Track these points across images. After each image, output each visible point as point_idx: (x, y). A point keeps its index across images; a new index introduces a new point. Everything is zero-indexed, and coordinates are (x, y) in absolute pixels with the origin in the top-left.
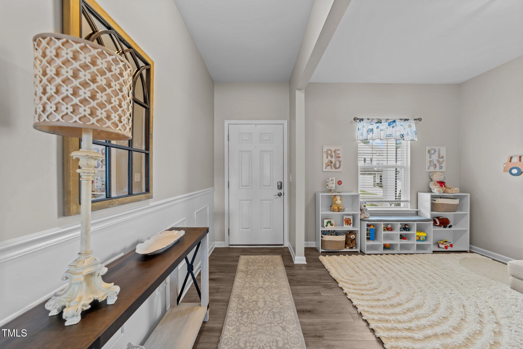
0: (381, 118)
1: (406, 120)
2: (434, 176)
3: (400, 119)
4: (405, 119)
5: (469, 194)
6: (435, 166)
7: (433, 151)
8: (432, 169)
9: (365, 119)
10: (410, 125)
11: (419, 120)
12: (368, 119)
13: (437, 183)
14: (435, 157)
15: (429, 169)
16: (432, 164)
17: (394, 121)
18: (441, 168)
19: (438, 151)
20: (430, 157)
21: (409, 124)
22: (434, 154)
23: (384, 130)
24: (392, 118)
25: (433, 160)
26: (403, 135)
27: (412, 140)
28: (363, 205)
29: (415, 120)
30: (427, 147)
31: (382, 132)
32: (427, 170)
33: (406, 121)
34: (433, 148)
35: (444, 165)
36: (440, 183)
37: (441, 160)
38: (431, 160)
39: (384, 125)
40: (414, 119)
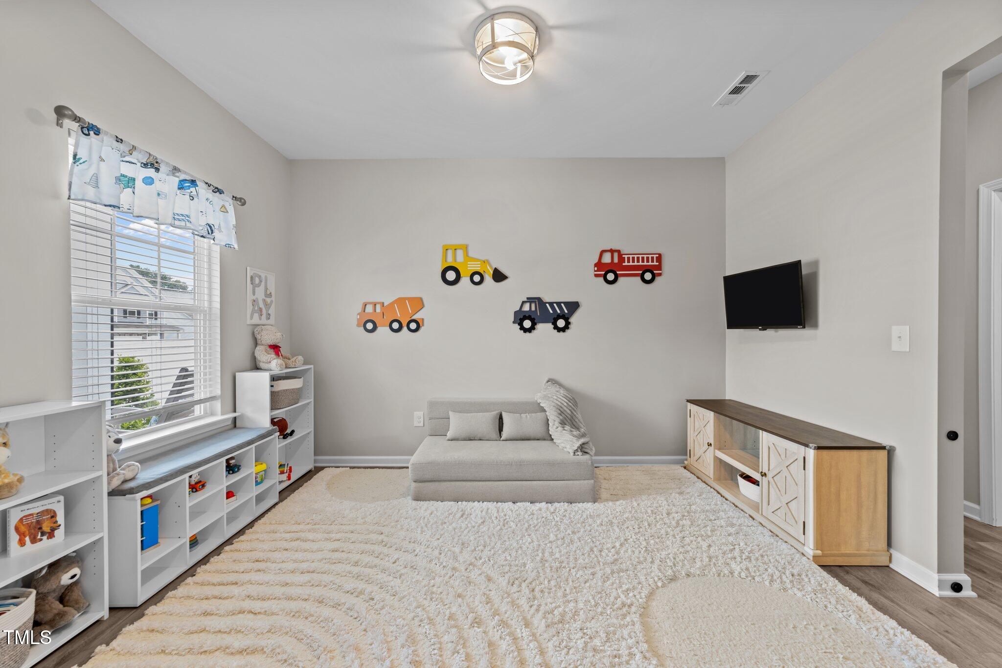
0: (160, 157)
1: (218, 190)
2: (264, 333)
3: (206, 181)
4: (217, 188)
5: (312, 366)
6: (260, 313)
7: (257, 281)
8: (256, 320)
9: (106, 133)
10: (223, 206)
11: (240, 201)
12: (119, 140)
13: (269, 349)
14: (260, 293)
15: (252, 318)
16: (256, 309)
17: (193, 182)
18: (268, 316)
19: (264, 281)
20: (254, 294)
21: (222, 203)
22: (259, 287)
23: (166, 196)
24: (190, 171)
25: (257, 298)
26: (212, 226)
27: (228, 246)
28: (113, 439)
29: (234, 199)
30: (248, 268)
31: (161, 202)
32: (249, 322)
33: (218, 194)
34: (258, 273)
35: (272, 311)
36: (274, 349)
37: (268, 300)
38: (254, 298)
39: (166, 182)
40: (233, 197)
